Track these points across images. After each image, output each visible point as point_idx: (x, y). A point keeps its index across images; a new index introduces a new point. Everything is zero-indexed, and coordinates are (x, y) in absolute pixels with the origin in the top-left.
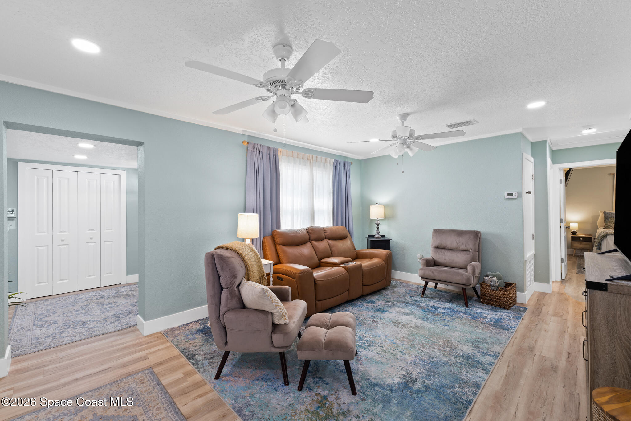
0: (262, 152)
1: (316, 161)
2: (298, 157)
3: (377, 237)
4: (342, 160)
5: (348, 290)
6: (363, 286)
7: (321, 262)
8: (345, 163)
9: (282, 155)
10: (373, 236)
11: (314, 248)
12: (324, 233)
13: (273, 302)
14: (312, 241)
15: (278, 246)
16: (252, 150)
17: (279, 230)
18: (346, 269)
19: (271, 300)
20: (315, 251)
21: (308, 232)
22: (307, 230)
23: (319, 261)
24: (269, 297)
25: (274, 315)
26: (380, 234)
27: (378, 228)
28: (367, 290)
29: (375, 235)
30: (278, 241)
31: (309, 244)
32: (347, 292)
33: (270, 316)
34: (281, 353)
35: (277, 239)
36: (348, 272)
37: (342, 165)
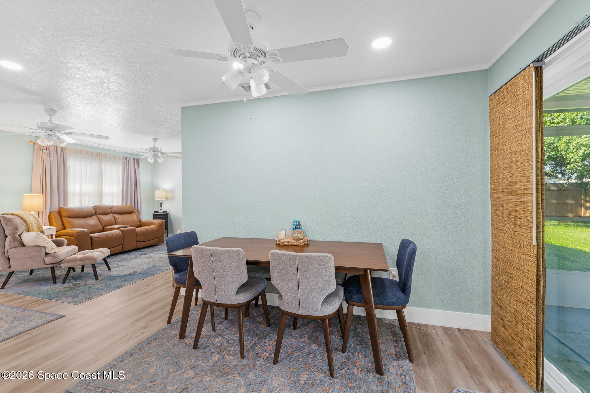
0: (49, 149)
1: (106, 157)
2: (86, 154)
3: (160, 212)
4: (132, 158)
5: (123, 244)
6: (137, 242)
7: (104, 229)
8: (134, 159)
9: (70, 152)
10: (157, 212)
11: (99, 220)
12: (111, 209)
13: (45, 240)
14: (98, 215)
15: (64, 219)
16: (38, 148)
17: (66, 207)
18: (122, 231)
19: (44, 239)
20: (100, 222)
21: (94, 209)
22: (94, 207)
23: (103, 228)
24: (42, 237)
25: (46, 248)
26: (163, 210)
27: (161, 206)
28: (140, 245)
29: (159, 211)
30: (64, 214)
31: (95, 217)
32: (122, 246)
33: (43, 248)
34: (51, 268)
35: (63, 213)
36: (122, 233)
37: (132, 160)
